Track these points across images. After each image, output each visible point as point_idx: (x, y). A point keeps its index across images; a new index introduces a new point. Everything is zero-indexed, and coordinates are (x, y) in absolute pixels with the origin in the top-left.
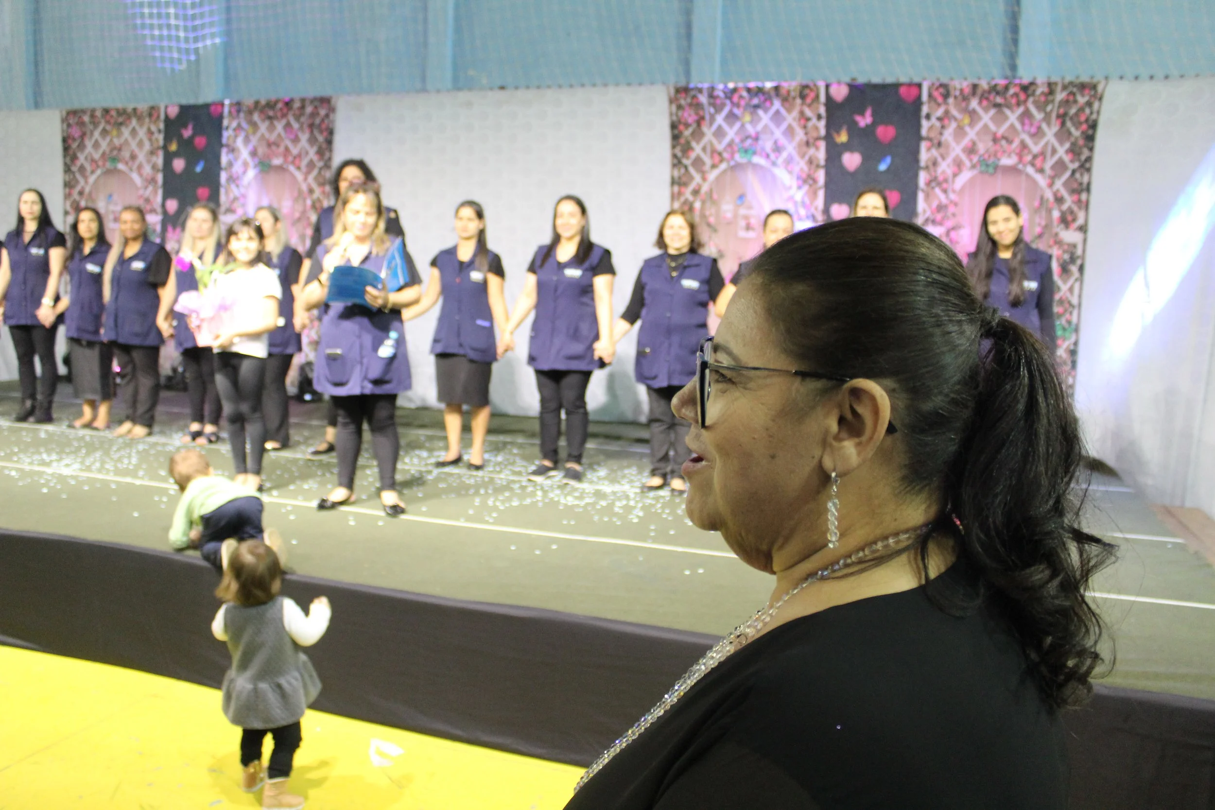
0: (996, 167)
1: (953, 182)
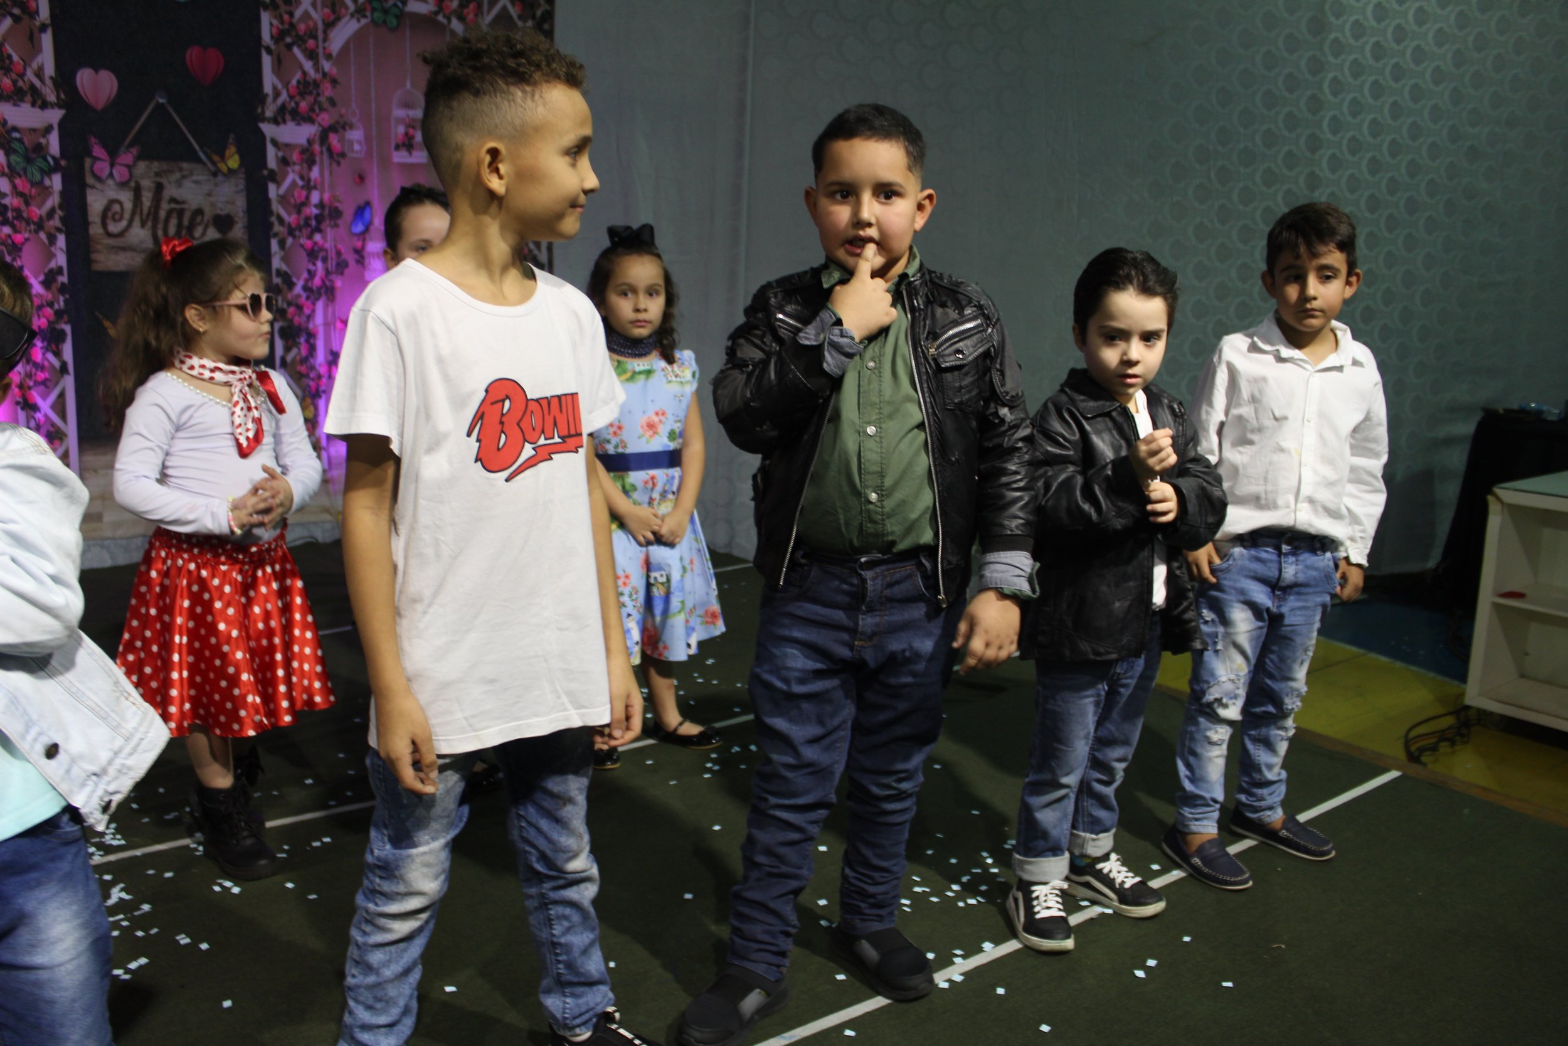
0: (401, 16)
1: (325, 39)
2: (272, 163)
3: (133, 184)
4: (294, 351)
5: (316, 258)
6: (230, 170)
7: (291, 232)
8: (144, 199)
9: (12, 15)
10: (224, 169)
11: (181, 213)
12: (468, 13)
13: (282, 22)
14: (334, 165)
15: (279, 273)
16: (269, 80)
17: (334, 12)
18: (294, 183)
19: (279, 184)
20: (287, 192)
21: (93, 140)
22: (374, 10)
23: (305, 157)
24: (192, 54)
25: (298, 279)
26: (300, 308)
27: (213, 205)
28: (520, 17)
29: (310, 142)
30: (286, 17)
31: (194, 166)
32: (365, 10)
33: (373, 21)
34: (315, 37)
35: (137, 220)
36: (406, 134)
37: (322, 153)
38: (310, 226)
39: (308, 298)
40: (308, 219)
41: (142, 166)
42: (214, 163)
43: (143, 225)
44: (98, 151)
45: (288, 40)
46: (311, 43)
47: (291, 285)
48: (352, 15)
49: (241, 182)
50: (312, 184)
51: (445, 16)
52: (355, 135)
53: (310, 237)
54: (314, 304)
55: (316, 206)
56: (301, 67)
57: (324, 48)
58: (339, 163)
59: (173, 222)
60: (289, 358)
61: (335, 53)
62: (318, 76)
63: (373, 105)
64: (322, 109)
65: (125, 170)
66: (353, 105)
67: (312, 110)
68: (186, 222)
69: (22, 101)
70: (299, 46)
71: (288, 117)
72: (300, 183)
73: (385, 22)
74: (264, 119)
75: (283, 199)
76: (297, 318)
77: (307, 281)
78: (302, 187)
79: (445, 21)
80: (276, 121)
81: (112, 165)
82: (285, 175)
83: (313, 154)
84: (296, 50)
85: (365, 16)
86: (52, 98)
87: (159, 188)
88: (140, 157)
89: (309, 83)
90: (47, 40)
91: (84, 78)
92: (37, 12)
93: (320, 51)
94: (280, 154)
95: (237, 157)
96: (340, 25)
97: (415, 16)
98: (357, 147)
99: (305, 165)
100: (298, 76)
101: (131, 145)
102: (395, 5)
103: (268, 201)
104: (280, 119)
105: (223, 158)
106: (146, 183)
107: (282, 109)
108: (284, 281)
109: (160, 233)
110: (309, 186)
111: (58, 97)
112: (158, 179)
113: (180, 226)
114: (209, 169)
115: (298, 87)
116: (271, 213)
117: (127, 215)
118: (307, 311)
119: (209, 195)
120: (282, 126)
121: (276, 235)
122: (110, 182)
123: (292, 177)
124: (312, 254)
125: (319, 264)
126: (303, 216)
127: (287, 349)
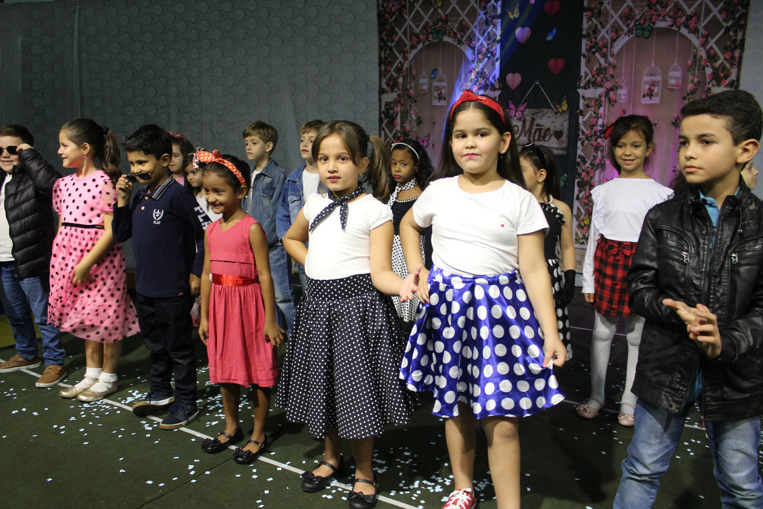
2: (581, 107)
3: (523, 119)
4: (583, 193)
5: (598, 151)
6: (563, 111)
7: (587, 138)
8: (527, 125)
9: (487, 57)
10: (561, 111)
11: (540, 130)
12: (691, 23)
13: (591, 43)
14: (611, 106)
15: (580, 157)
16: (584, 69)
17: (616, 34)
18: (591, 115)
19: (584, 116)
20: (587, 120)
21: (510, 102)
22: (637, 29)
23: (597, 103)
24: (552, 62)
25: (588, 160)
26: (588, 173)
27: (555, 127)
28: (724, 20)
29: (600, 96)
30: (593, 40)
31: (548, 110)
32: (633, 30)
33: (636, 35)
34: (606, 47)
35: (523, 133)
36: (650, 89)
37: (605, 101)
38: (596, 135)
39: (592, 169)
40: (596, 132)
41: (527, 111)
42: (556, 108)
43: (525, 136)
44: (512, 106)
45: (594, 50)
46: (604, 49)
47: (585, 162)
48: (626, 34)
49: (566, 116)
50: (599, 115)
51: (677, 27)
52: (623, 92)
53: (596, 141)
54: (595, 172)
55: (600, 126)
56: (599, 62)
57: (611, 51)
58: (613, 105)
59: (537, 134)
60: (581, 196)
61: (615, 54)
62: (607, 65)
63: (633, 76)
64: (607, 80)
65: (521, 112)
66: (623, 77)
67: (603, 81)
68: (542, 134)
69: (487, 89)
70: (598, 52)
71: (591, 85)
72: (594, 115)
73: (642, 35)
74: (579, 88)
75: (585, 123)
76: (586, 177)
77: (592, 160)
78: (595, 117)
79: (677, 29)
80: (585, 88)
81: (516, 111)
82: (588, 112)
83: (601, 102)
84: (597, 54)
85: (633, 33)
86: (497, 87)
87: (533, 120)
88: (526, 108)
89: (602, 69)
90: (498, 64)
91: (509, 77)
92: (496, 54)
93: (609, 53)
94: (586, 103)
95: (566, 105)
96: (619, 39)
97: (660, 29)
98: (623, 97)
99: (597, 107)
100: (597, 66)
101: (524, 103)
102: (649, 25)
103: (578, 124)
104: (587, 87)
105: (561, 106)
106: (528, 118)
107: (589, 81)
108: (582, 161)
109: (531, 139)
110: (597, 117)
111: (499, 86)
112: (533, 116)
113: (539, 136)
114: (554, 111)
115: (596, 71)
116: (579, 129)
117: (520, 132)
118: (591, 175)
119: (553, 122)
120: (588, 90)
121: (580, 139)
122: (515, 118)
123: (590, 113)
124: (596, 148)
125: (599, 153)
126: (593, 131)
127: (580, 192)
